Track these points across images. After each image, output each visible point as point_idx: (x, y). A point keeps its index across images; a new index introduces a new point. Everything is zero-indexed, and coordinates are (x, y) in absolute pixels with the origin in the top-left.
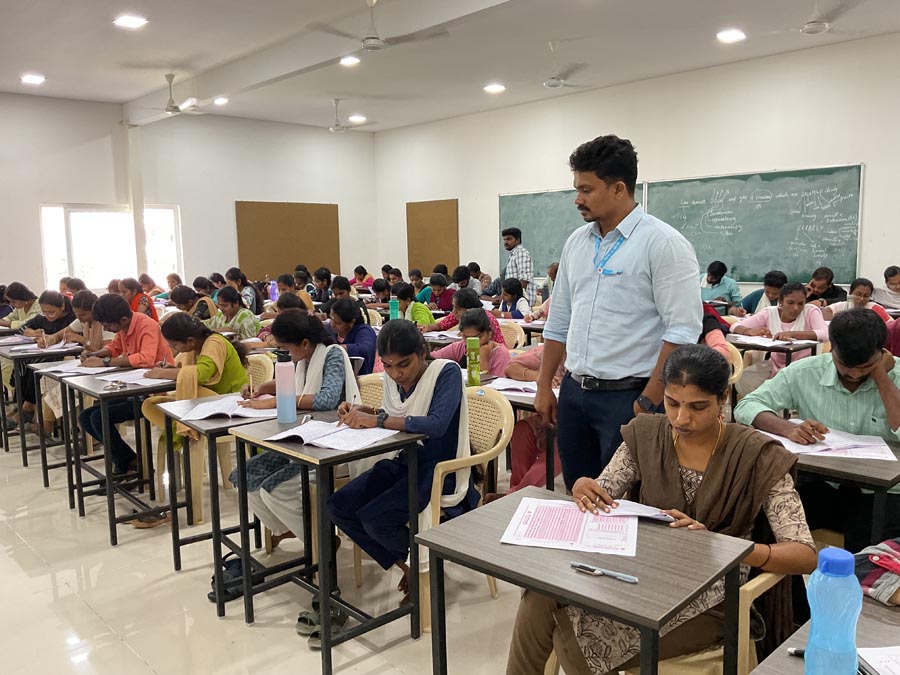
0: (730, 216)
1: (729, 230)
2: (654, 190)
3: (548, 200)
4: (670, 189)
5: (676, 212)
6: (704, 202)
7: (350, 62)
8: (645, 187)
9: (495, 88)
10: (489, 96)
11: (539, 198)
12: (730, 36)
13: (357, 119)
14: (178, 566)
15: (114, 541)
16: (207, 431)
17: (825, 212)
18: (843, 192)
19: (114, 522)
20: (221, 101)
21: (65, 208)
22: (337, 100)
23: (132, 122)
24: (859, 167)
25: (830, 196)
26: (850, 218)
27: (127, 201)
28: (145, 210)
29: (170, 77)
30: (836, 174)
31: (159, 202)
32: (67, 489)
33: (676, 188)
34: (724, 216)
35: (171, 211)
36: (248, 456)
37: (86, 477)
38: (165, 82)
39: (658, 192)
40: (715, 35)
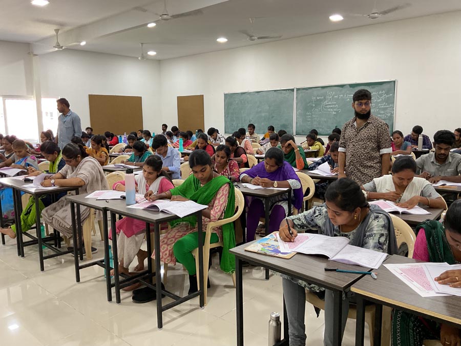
0: (335, 104)
1: (335, 111)
3: (248, 96)
5: (310, 102)
6: (323, 98)
7: (152, 25)
8: (295, 90)
9: (222, 40)
10: (220, 44)
11: (244, 95)
12: (336, 18)
13: (152, 53)
14: (78, 280)
15: (42, 269)
17: (379, 103)
18: (387, 93)
19: (42, 259)
20: (83, 43)
21: (3, 97)
22: (142, 44)
23: (35, 53)
24: (395, 82)
25: (381, 95)
26: (390, 105)
27: (32, 94)
28: (42, 99)
29: (57, 31)
30: (384, 85)
33: (309, 91)
34: (332, 104)
39: (301, 93)
40: (329, 18)
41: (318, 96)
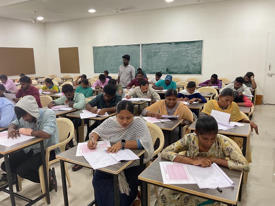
0: (166, 54)
4: (148, 46)
5: (150, 53)
6: (158, 50)
8: (141, 45)
9: (92, 11)
10: (90, 13)
13: (40, 18)
17: (193, 54)
18: (198, 48)
22: (35, 12)
24: (202, 41)
25: (194, 49)
26: (200, 55)
30: (196, 43)
39: (145, 47)
41: (155, 49)
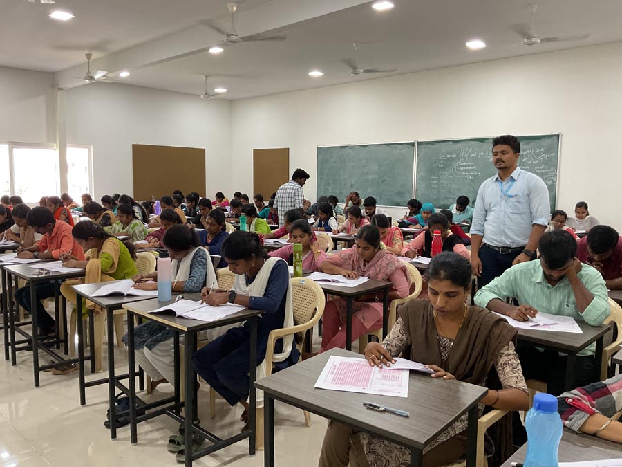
0: (472, 166)
1: (472, 176)
2: (422, 146)
3: (350, 151)
4: (432, 146)
5: (435, 162)
6: (455, 156)
7: (216, 50)
8: (416, 144)
9: (316, 74)
10: (311, 79)
11: (344, 150)
12: (475, 44)
13: (220, 90)
14: (83, 402)
15: (37, 384)
16: (107, 306)
17: (536, 165)
18: (547, 152)
19: (37, 370)
20: (124, 74)
21: (9, 145)
22: (206, 77)
23: (60, 87)
24: (558, 136)
25: (538, 154)
26: (552, 169)
27: (55, 142)
28: (68, 149)
29: (89, 56)
30: (543, 140)
31: (78, 143)
32: (4, 346)
33: (436, 146)
34: (468, 166)
35: (87, 150)
36: (136, 325)
37: (18, 337)
38: (85, 59)
39: (424, 148)
40: (465, 44)
41: (448, 153)
